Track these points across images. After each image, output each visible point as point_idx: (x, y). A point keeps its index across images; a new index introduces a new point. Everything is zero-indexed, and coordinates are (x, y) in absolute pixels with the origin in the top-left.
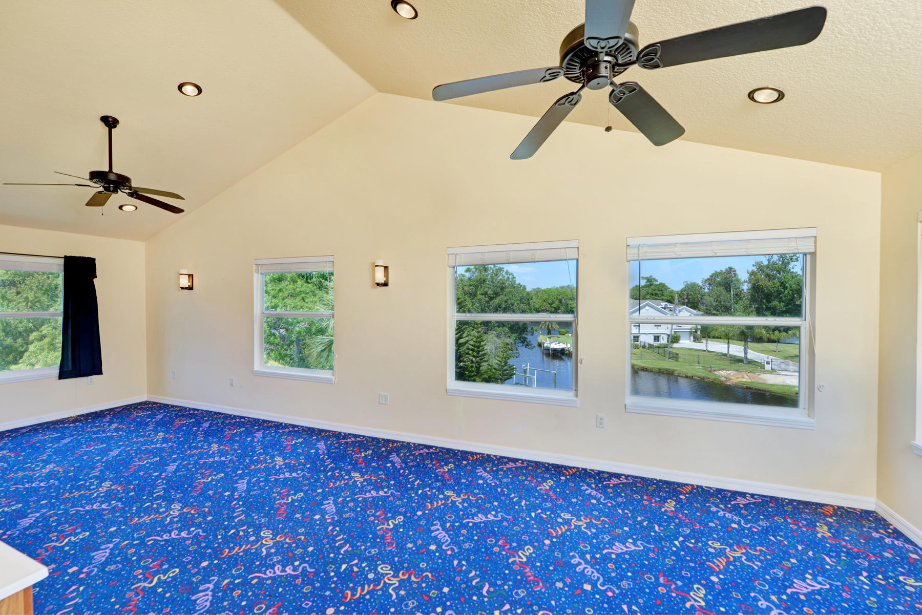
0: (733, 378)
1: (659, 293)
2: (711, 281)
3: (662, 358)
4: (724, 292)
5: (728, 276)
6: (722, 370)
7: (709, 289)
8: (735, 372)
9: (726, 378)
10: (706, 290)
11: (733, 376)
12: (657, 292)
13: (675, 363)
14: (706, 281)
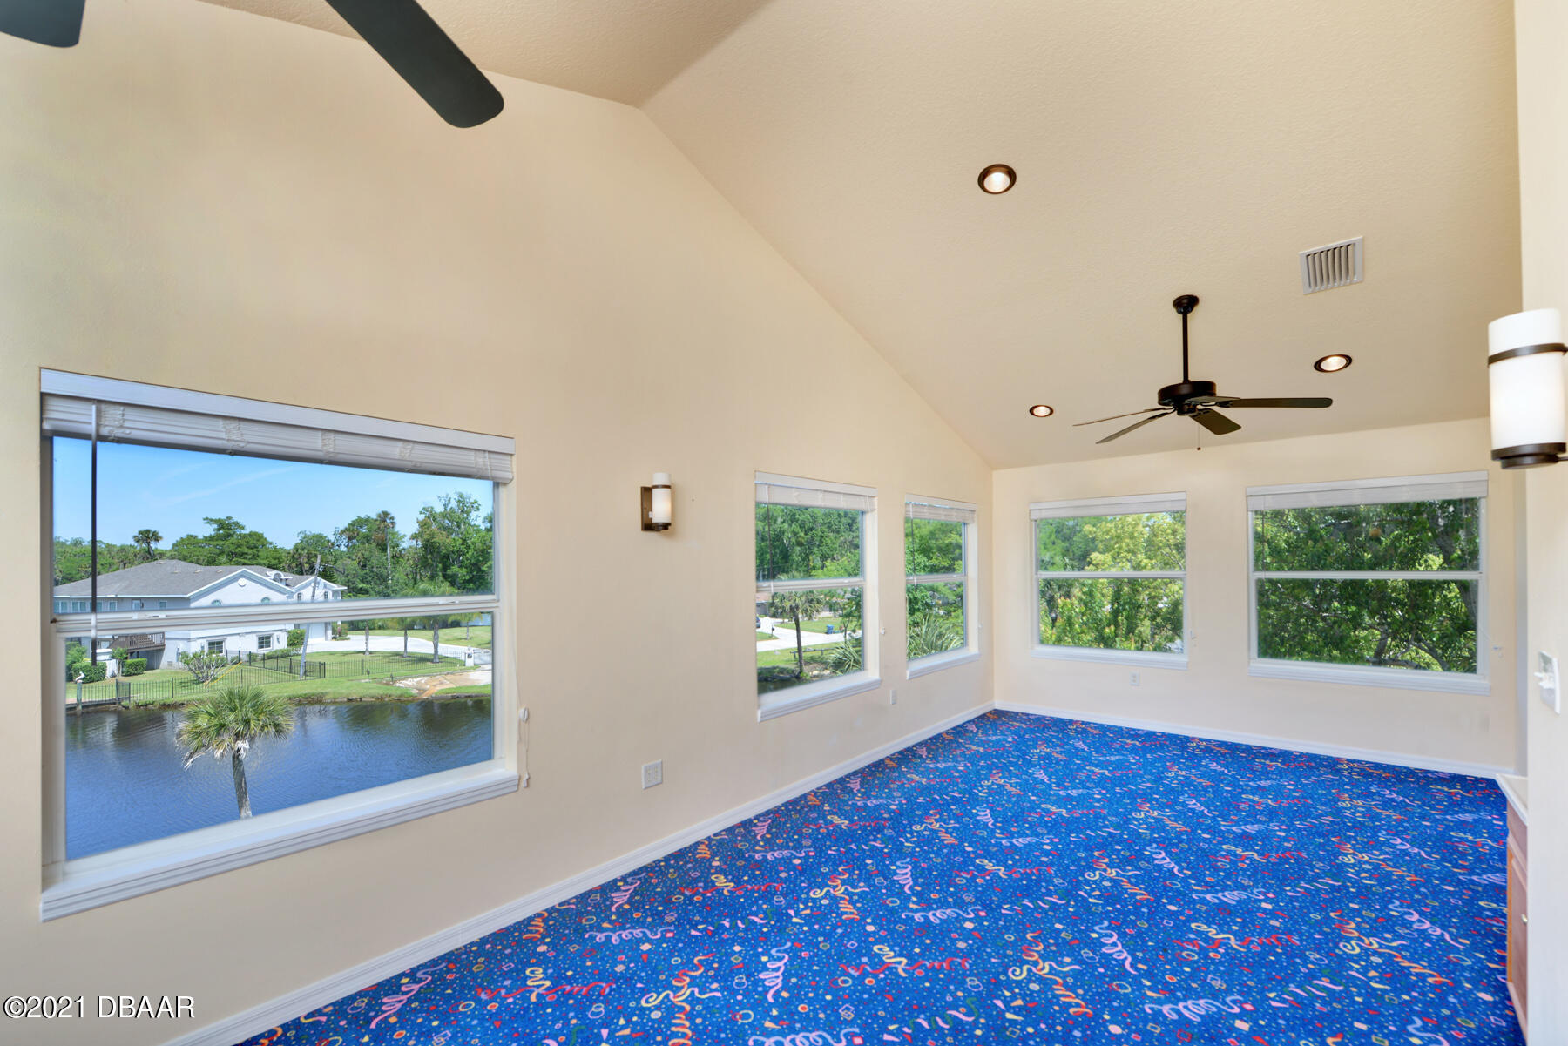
0: (428, 687)
1: (250, 551)
2: (352, 531)
3: (287, 676)
4: (377, 552)
5: (382, 526)
6: (406, 678)
7: (347, 546)
8: (426, 678)
9: (419, 690)
10: (343, 549)
11: (426, 683)
12: (246, 550)
13: (319, 681)
14: (343, 532)
